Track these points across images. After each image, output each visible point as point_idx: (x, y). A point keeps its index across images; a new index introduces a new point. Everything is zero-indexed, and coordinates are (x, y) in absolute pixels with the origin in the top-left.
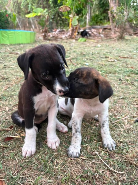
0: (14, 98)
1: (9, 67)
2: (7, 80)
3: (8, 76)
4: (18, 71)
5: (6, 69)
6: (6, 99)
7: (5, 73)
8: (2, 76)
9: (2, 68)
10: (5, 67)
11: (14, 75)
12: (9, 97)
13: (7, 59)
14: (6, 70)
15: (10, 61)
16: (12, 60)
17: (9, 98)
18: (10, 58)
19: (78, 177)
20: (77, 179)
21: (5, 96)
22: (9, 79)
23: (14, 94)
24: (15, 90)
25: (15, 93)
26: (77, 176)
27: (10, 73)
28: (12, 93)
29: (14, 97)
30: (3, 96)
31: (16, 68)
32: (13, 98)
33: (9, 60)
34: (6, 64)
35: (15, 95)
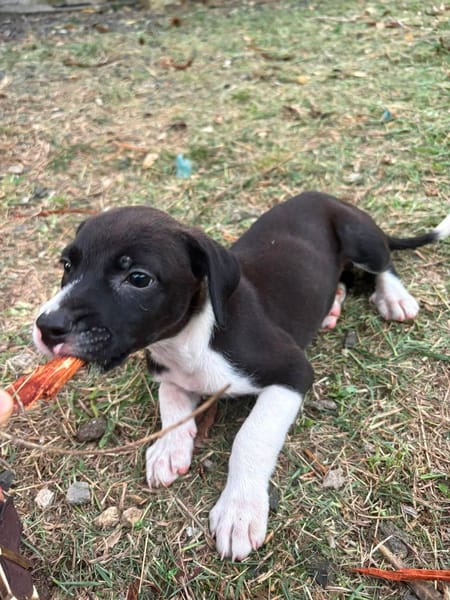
0: (325, 181)
1: (348, 76)
2: (326, 120)
3: (330, 107)
4: (371, 91)
5: (337, 81)
6: (299, 181)
7: (326, 97)
8: (316, 106)
9: (323, 79)
10: (335, 77)
11: (353, 106)
12: (311, 177)
13: (355, 45)
14: (334, 85)
15: (362, 53)
16: (367, 51)
17: (308, 179)
18: (361, 44)
19: (432, 475)
20: (423, 477)
21: (300, 170)
22: (333, 117)
23: (329, 169)
24: (337, 156)
25: (334, 163)
26: (428, 470)
27: (344, 96)
28: (324, 164)
29: (327, 177)
30: (295, 170)
31: (371, 78)
32: (322, 181)
33: (359, 48)
34: (343, 65)
35: (332, 172)
